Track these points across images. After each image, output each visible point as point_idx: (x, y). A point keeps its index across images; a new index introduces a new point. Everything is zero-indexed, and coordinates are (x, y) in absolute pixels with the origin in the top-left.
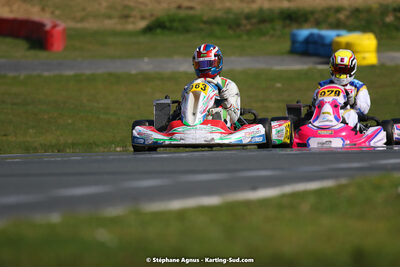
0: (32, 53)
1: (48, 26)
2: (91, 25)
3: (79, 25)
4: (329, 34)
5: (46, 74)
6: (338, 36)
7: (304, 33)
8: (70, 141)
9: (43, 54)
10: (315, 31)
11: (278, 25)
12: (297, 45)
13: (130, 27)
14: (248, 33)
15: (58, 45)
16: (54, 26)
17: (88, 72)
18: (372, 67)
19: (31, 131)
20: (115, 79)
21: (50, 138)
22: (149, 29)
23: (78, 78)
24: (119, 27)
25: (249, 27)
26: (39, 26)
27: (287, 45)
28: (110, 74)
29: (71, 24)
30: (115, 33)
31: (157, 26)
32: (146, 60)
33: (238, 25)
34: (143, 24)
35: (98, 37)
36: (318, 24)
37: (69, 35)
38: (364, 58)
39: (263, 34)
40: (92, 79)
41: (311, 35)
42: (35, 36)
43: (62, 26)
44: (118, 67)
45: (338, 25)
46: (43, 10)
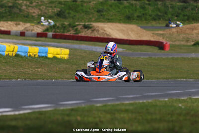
0: (160, 51)
1: (165, 44)
2: (177, 43)
3: (174, 43)
5: (164, 57)
8: (170, 77)
9: (162, 51)
13: (189, 44)
15: (167, 49)
16: (167, 43)
17: (176, 57)
19: (159, 74)
20: (184, 59)
21: (164, 76)
22: (194, 45)
23: (173, 59)
24: (185, 44)
26: (162, 43)
28: (182, 58)
29: (171, 43)
30: (184, 46)
31: (197, 44)
32: (193, 54)
34: (192, 43)
35: (179, 47)
37: (171, 46)
40: (177, 59)
42: (160, 46)
43: (169, 43)
44: (185, 56)
46: (163, 38)
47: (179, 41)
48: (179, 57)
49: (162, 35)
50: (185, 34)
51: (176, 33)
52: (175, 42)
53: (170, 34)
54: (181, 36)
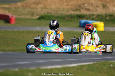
0: (6, 24)
2: (23, 17)
3: (19, 17)
4: (90, 22)
5: (9, 30)
6: (93, 22)
7: (83, 21)
8: (16, 49)
9: (9, 25)
10: (87, 21)
11: (76, 19)
12: (81, 25)
13: (34, 18)
14: (67, 20)
15: (13, 22)
16: (12, 17)
17: (21, 30)
18: (102, 31)
20: (29, 32)
21: (11, 48)
22: (39, 19)
23: (18, 32)
24: (30, 18)
25: (68, 19)
27: (78, 25)
28: (28, 31)
29: (17, 16)
30: (29, 19)
31: (41, 18)
32: (38, 27)
33: (65, 18)
34: (37, 17)
35: (24, 20)
36: (87, 19)
37: (16, 19)
38: (100, 29)
39: (71, 21)
40: (23, 32)
41: (85, 22)
42: (6, 19)
43: (14, 17)
44: (30, 29)
45: (93, 19)
46: (9, 12)
47: (24, 14)
48: (25, 30)
49: (8, 8)
50: (30, 8)
51: (21, 7)
52: (20, 15)
53: (15, 8)
54: (27, 10)
